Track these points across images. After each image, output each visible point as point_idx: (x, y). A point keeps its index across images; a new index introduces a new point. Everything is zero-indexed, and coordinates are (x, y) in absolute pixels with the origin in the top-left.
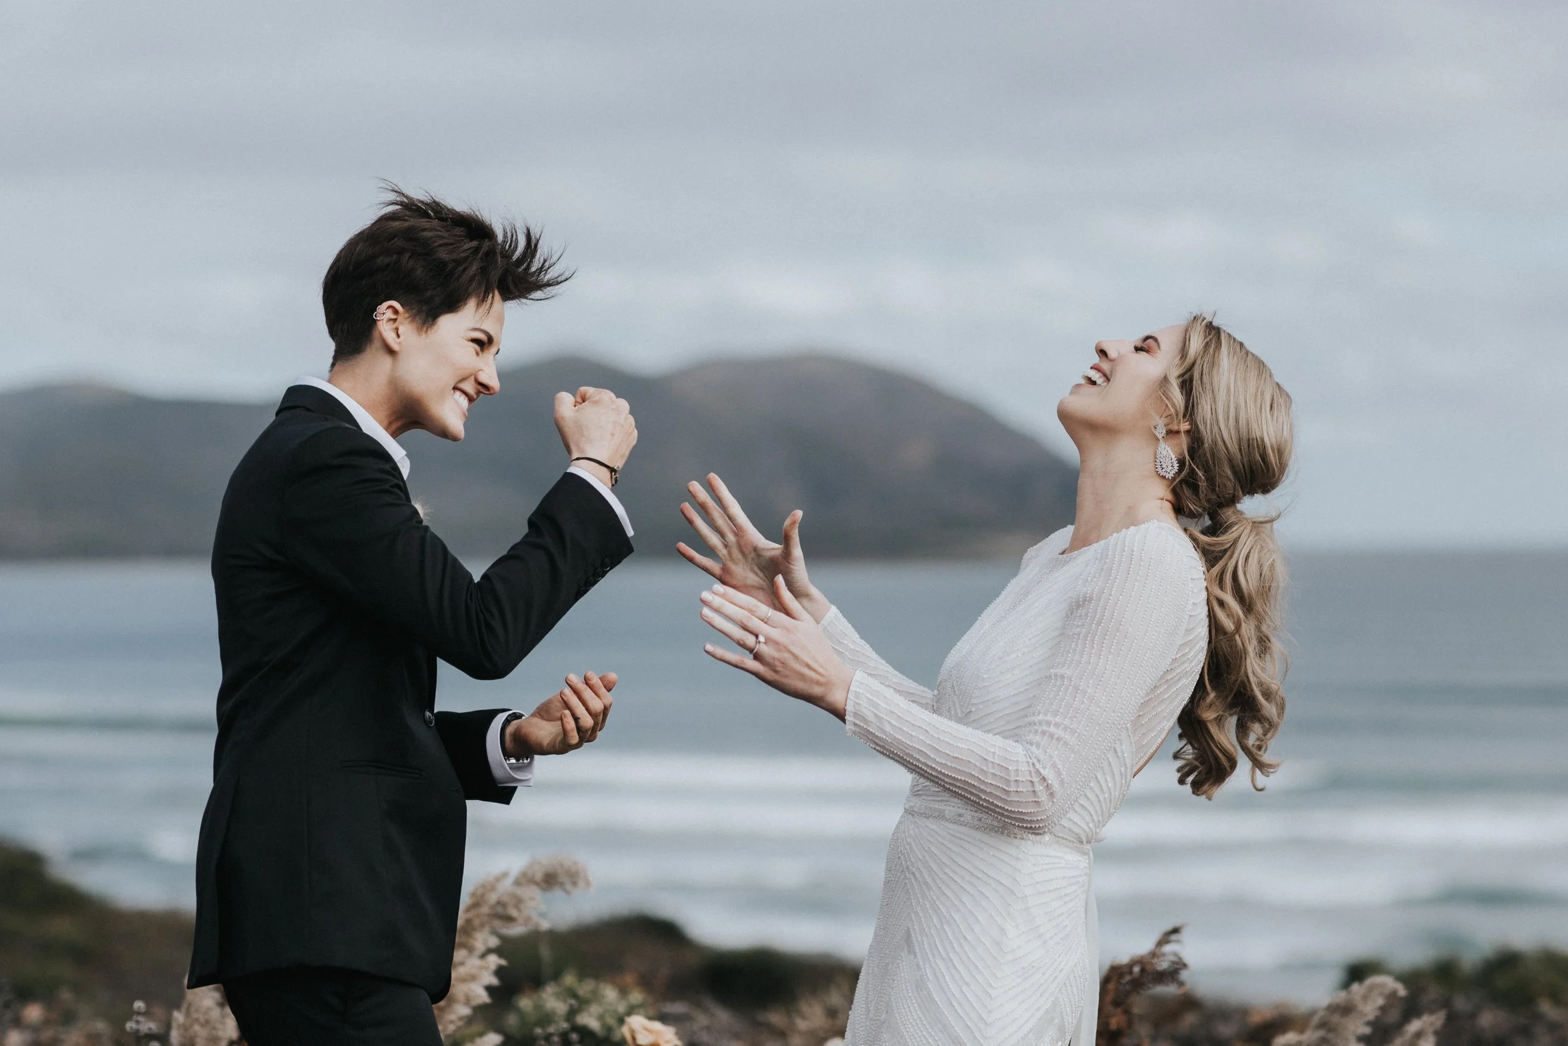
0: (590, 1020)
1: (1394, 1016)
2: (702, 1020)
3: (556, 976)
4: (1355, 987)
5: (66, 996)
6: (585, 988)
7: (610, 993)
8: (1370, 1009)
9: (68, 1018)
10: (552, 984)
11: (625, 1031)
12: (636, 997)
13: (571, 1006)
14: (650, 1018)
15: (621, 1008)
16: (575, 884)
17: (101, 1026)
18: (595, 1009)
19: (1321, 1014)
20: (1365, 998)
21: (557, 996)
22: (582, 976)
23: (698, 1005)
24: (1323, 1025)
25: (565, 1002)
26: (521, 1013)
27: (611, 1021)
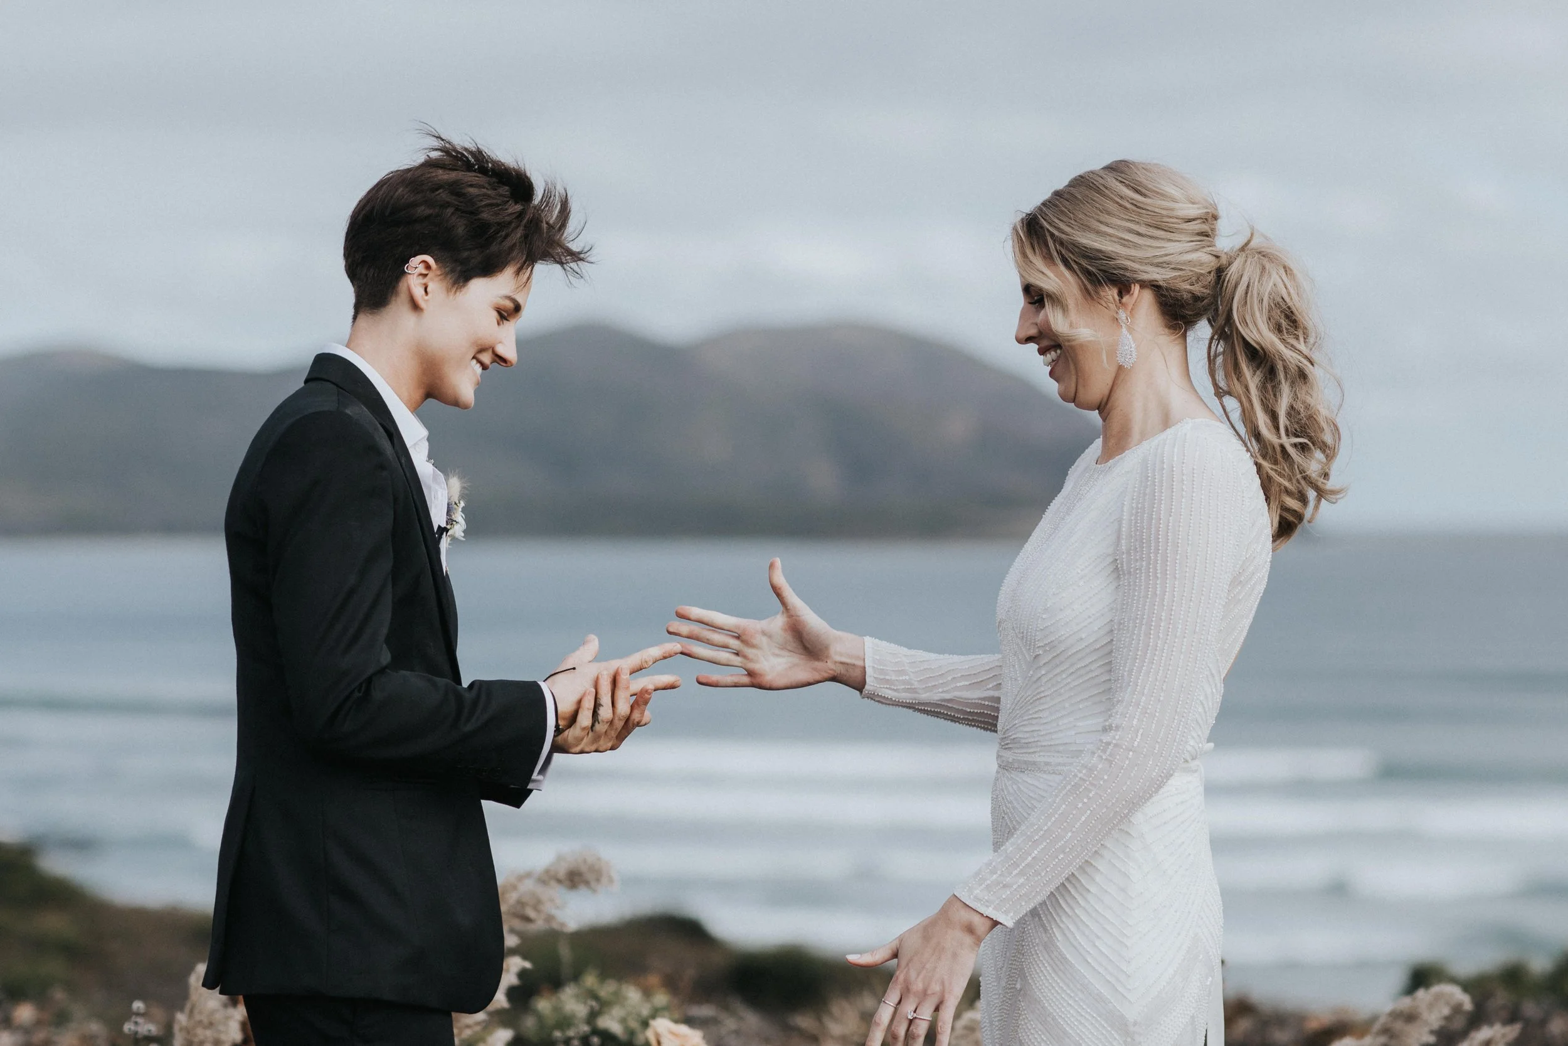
0: (611, 1023)
1: (1459, 1023)
2: (730, 1023)
3: (576, 977)
4: (1421, 993)
5: (59, 995)
6: (607, 990)
7: (633, 995)
8: (1434, 1018)
9: (61, 1019)
10: (572, 985)
11: (650, 1034)
12: (661, 998)
13: (592, 1007)
14: (676, 1022)
15: (645, 1011)
16: (598, 880)
17: (95, 1027)
18: (617, 1012)
19: (1382, 1020)
20: (1431, 1006)
21: (577, 997)
22: (604, 976)
23: (726, 1008)
24: (1386, 1031)
25: (585, 1003)
26: (540, 1017)
27: (634, 1024)
